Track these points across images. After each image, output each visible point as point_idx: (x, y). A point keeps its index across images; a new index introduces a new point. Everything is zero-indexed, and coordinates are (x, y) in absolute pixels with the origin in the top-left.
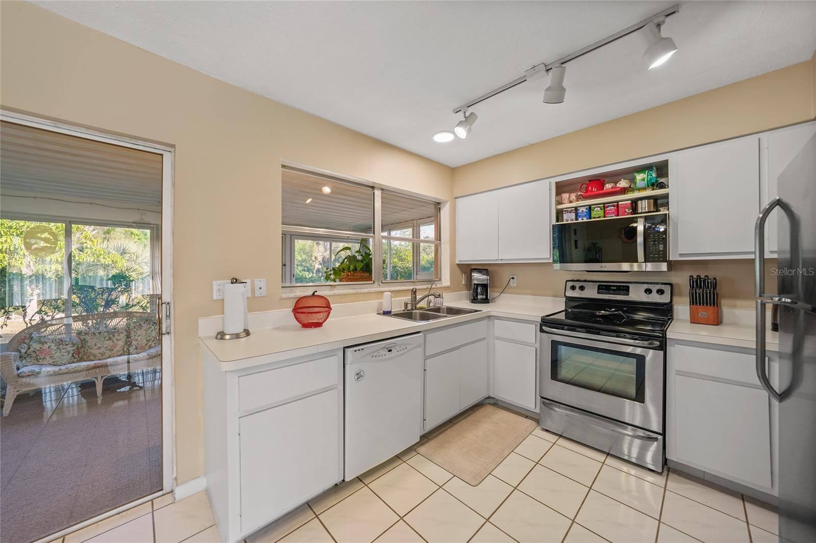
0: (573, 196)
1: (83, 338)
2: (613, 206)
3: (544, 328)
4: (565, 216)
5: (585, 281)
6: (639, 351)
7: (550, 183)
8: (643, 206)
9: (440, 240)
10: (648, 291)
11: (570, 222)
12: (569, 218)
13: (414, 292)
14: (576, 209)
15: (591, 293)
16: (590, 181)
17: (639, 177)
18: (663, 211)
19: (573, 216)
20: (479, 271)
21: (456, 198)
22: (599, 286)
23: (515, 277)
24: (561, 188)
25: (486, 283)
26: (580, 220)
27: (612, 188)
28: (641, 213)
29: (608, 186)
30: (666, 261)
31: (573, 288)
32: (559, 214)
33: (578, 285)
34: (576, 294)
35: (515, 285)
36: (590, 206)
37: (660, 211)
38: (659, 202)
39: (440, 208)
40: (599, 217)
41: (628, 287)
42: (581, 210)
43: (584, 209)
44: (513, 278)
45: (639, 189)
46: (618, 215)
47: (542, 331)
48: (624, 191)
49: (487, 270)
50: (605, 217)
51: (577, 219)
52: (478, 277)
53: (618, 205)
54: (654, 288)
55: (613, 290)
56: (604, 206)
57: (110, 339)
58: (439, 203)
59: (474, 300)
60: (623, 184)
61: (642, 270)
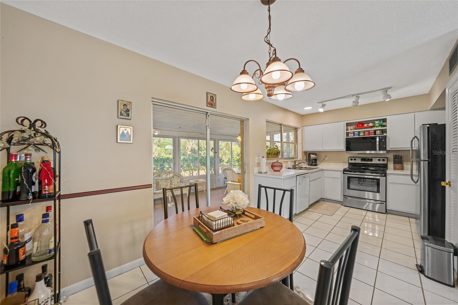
0: (352, 128)
1: (157, 181)
2: (367, 132)
3: (344, 172)
4: (350, 135)
5: (356, 157)
6: (378, 177)
7: (344, 123)
8: (378, 132)
9: (297, 142)
10: (379, 160)
11: (351, 137)
12: (351, 136)
13: (295, 162)
14: (354, 132)
15: (359, 161)
16: (359, 123)
17: (377, 122)
18: (385, 135)
19: (353, 135)
20: (313, 154)
21: (303, 126)
22: (361, 159)
23: (327, 156)
24: (348, 125)
25: (316, 158)
26: (355, 137)
27: (367, 126)
28: (377, 135)
29: (365, 125)
30: (386, 150)
31: (352, 160)
32: (347, 134)
33: (353, 158)
34: (353, 161)
35: (327, 159)
36: (359, 132)
37: (383, 134)
38: (384, 131)
39: (297, 130)
40: (362, 136)
41: (372, 159)
42: (356, 133)
43: (357, 133)
44: (326, 157)
45: (377, 127)
46: (369, 135)
47: (344, 173)
48: (371, 127)
49: (316, 154)
50: (364, 135)
51: (354, 136)
52: (312, 156)
53: (369, 132)
54: (381, 159)
55: (367, 160)
56: (364, 132)
57: (166, 182)
58: (296, 128)
59: (311, 165)
60: (371, 125)
61: (378, 153)
